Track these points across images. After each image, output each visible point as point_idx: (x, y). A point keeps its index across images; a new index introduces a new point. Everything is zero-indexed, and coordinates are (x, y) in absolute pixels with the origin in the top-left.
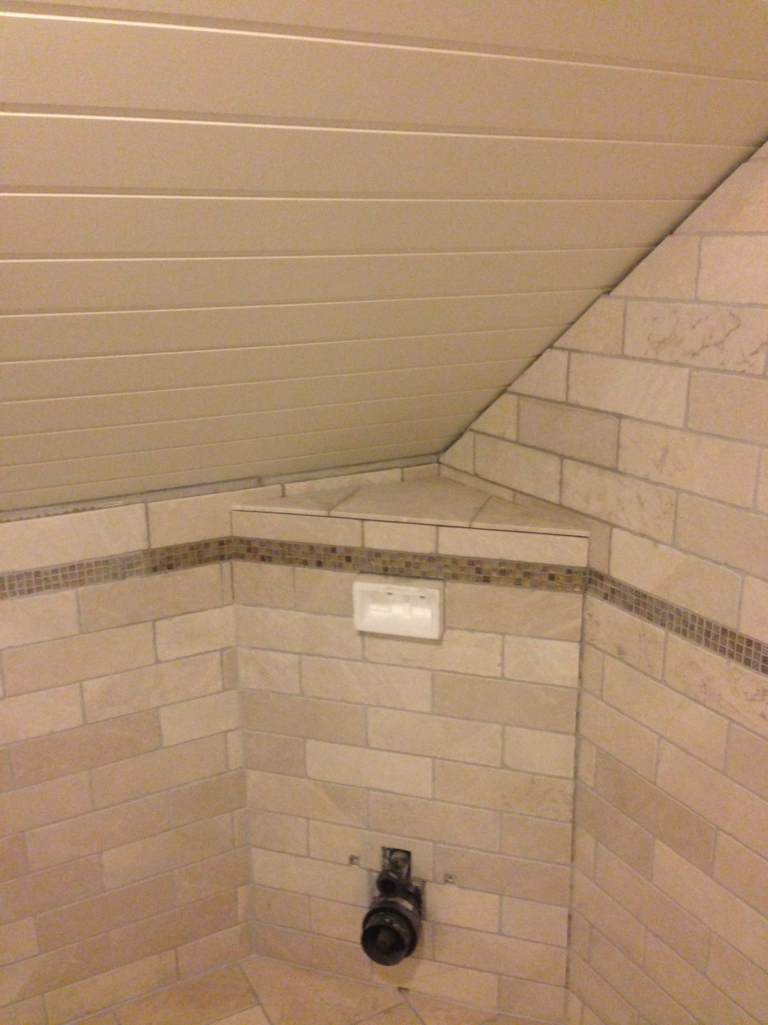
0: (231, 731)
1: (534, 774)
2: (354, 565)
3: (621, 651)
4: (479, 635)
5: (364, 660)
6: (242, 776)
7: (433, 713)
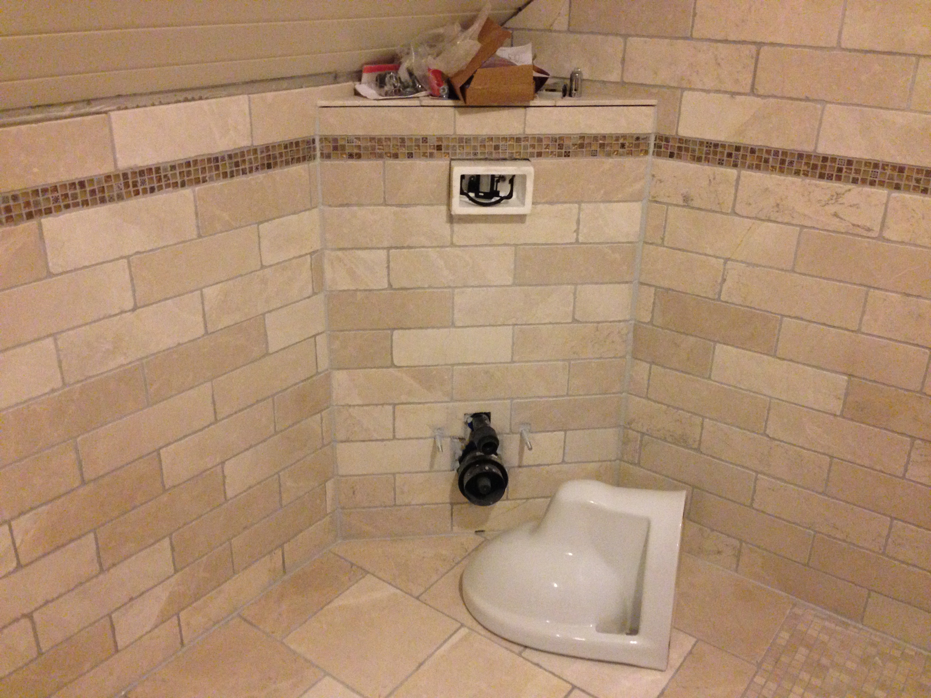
0: (318, 334)
1: (598, 322)
2: (444, 153)
3: (686, 199)
4: (559, 207)
5: (452, 245)
6: (328, 377)
7: (514, 284)
